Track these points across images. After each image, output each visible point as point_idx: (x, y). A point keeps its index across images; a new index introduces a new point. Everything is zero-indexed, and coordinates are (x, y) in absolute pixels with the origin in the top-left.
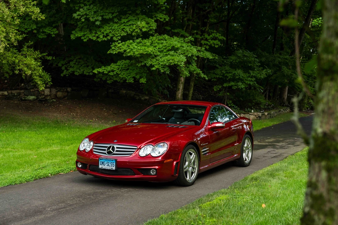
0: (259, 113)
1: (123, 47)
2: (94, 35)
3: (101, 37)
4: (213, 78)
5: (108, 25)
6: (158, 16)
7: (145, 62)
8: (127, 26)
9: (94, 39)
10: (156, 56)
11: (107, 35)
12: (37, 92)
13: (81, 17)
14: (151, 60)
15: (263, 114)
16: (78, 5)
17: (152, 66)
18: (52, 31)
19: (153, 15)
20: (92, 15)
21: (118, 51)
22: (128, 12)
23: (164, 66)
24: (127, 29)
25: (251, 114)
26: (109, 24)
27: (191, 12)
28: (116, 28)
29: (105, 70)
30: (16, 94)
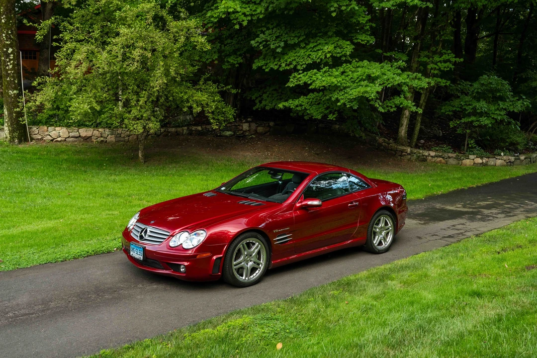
0: (510, 157)
1: (303, 78)
2: (276, 63)
3: (283, 65)
4: (448, 111)
5: (294, 51)
6: (360, 38)
7: (331, 95)
8: (314, 51)
9: (276, 68)
10: (345, 88)
11: (291, 63)
12: (234, 127)
13: (259, 45)
14: (338, 93)
15: (517, 158)
16: (260, 29)
17: (338, 100)
18: (236, 59)
19: (353, 37)
20: (273, 41)
21: (296, 83)
22: (319, 35)
23: (351, 101)
24: (314, 55)
25: (498, 157)
26: (295, 49)
27: (419, 28)
28: (302, 54)
29: (293, 105)
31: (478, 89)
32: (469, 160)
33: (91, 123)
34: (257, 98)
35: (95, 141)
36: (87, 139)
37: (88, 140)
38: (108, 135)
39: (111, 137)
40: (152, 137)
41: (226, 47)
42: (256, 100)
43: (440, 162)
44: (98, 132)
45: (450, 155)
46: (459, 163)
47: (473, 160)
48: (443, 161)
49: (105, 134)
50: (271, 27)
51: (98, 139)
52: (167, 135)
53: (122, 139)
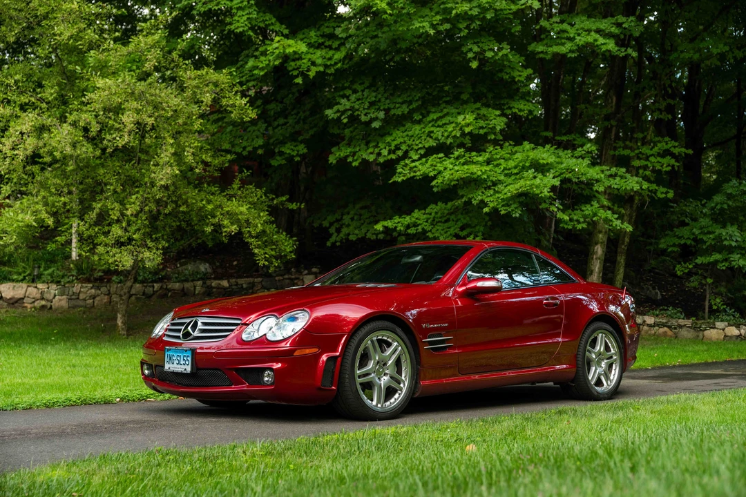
3: (385, 152)
12: (288, 280)
14: (483, 192)
23: (508, 204)
27: (612, 102)
30: (245, 286)
31: (721, 204)
32: (716, 330)
33: (21, 277)
34: (331, 224)
35: (29, 306)
36: (15, 302)
37: (16, 305)
38: (55, 296)
39: (60, 300)
40: (137, 298)
41: (276, 130)
42: (330, 227)
43: (665, 334)
44: (36, 290)
45: (682, 322)
46: (698, 336)
47: (723, 329)
48: (670, 333)
49: (50, 293)
50: (359, 88)
51: (36, 304)
52: (164, 296)
53: (81, 303)
